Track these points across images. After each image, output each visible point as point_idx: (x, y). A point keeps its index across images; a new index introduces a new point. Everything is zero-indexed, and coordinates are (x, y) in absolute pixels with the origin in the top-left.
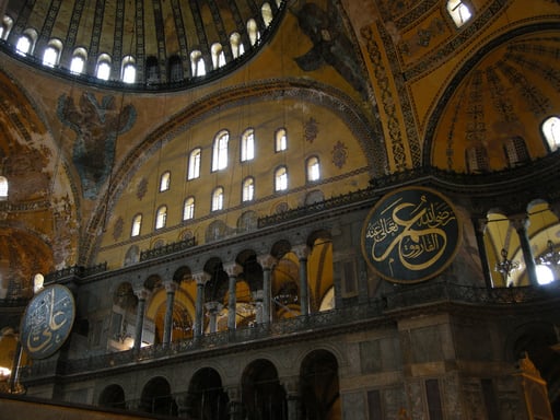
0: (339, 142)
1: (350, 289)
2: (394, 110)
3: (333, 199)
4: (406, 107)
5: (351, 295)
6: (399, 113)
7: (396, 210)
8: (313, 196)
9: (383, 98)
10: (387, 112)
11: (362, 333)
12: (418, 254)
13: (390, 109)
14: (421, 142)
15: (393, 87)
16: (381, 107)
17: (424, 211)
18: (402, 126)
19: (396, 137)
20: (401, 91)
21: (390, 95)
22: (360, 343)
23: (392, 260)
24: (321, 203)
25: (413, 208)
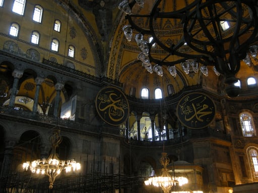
0: (84, 48)
1: (82, 115)
2: (115, 54)
3: (78, 71)
4: (119, 57)
5: (82, 118)
6: (116, 57)
7: (111, 94)
8: (70, 64)
9: (114, 47)
10: (113, 53)
11: (85, 136)
12: (115, 115)
13: (114, 53)
14: (119, 73)
15: (119, 47)
16: (112, 50)
17: (120, 100)
18: (116, 62)
19: (112, 65)
20: (121, 50)
21: (117, 48)
22: (84, 140)
23: (106, 113)
24: (73, 70)
25: (116, 97)
